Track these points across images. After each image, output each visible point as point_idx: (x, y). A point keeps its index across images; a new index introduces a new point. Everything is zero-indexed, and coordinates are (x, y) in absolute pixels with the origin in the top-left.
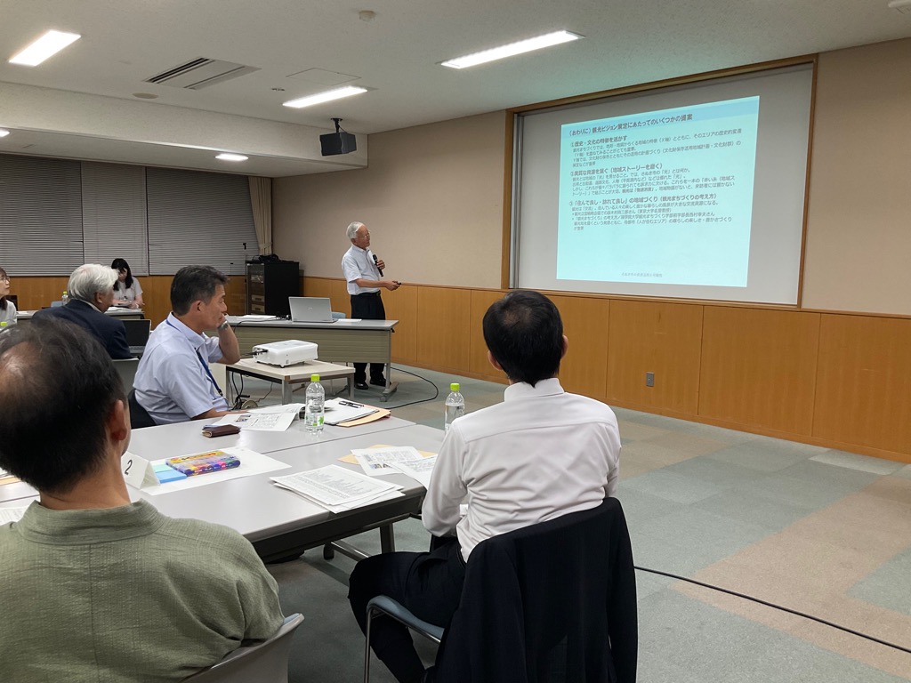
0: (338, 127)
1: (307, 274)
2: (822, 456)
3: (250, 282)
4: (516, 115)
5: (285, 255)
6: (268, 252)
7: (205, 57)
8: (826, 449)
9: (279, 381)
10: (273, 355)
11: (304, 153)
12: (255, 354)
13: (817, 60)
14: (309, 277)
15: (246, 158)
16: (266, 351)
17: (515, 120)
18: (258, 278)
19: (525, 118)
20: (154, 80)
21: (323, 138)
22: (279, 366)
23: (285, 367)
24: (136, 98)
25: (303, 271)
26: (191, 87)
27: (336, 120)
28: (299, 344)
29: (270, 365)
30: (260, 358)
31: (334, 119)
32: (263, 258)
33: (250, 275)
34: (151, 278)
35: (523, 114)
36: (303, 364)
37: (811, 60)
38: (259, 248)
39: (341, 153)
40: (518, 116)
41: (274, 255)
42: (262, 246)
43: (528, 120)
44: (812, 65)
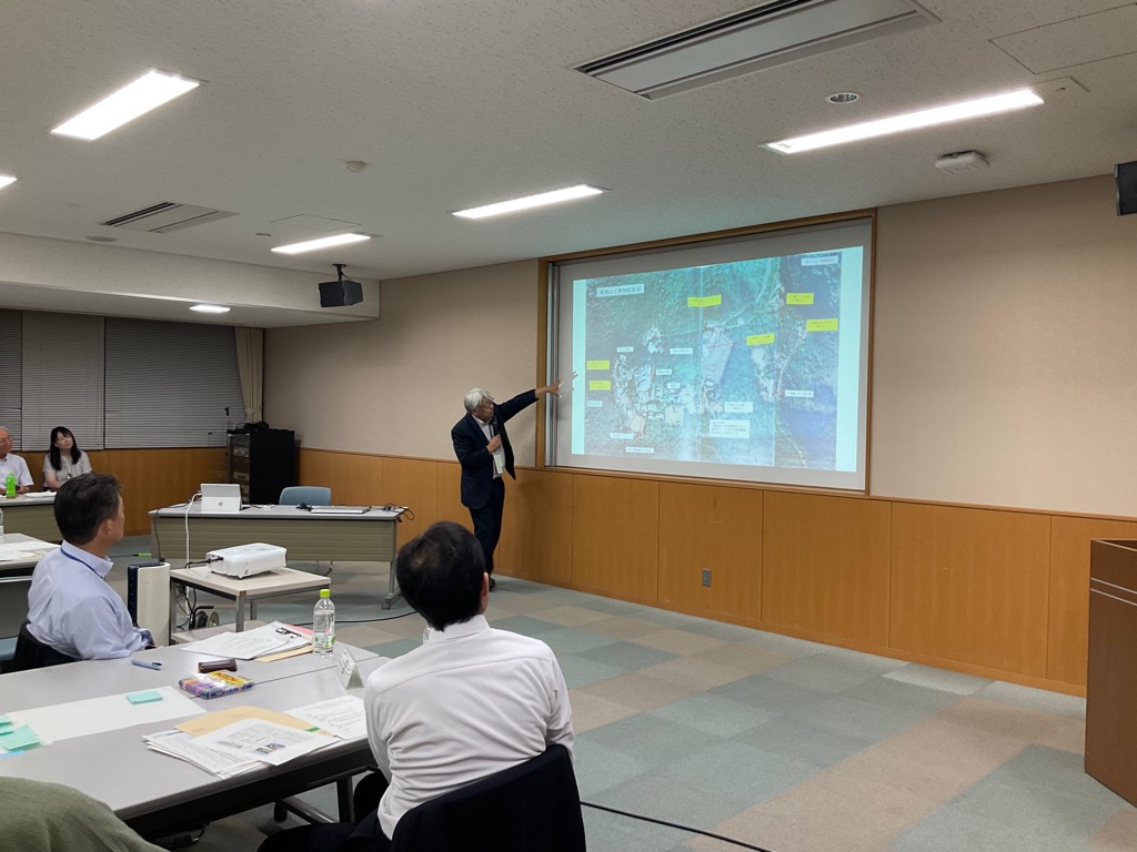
0: (340, 274)
1: (303, 445)
2: (898, 672)
3: (232, 456)
4: (550, 265)
5: (276, 424)
6: (257, 419)
7: (169, 200)
8: (904, 663)
9: (232, 597)
10: (229, 565)
11: (302, 303)
12: (209, 561)
13: (876, 215)
14: (308, 449)
15: (228, 309)
16: (221, 559)
17: (550, 270)
18: (242, 452)
19: (562, 268)
20: (111, 223)
21: (322, 286)
22: (236, 578)
23: (243, 578)
24: (91, 241)
25: (300, 442)
26: (158, 230)
27: (339, 267)
28: (263, 550)
29: (225, 575)
30: (215, 566)
31: (336, 265)
32: (249, 427)
33: (232, 446)
34: (106, 452)
35: (559, 263)
36: (268, 573)
37: (869, 214)
38: (246, 414)
39: (343, 305)
40: (554, 265)
41: (263, 423)
42: (249, 411)
43: (564, 269)
44: (870, 220)
